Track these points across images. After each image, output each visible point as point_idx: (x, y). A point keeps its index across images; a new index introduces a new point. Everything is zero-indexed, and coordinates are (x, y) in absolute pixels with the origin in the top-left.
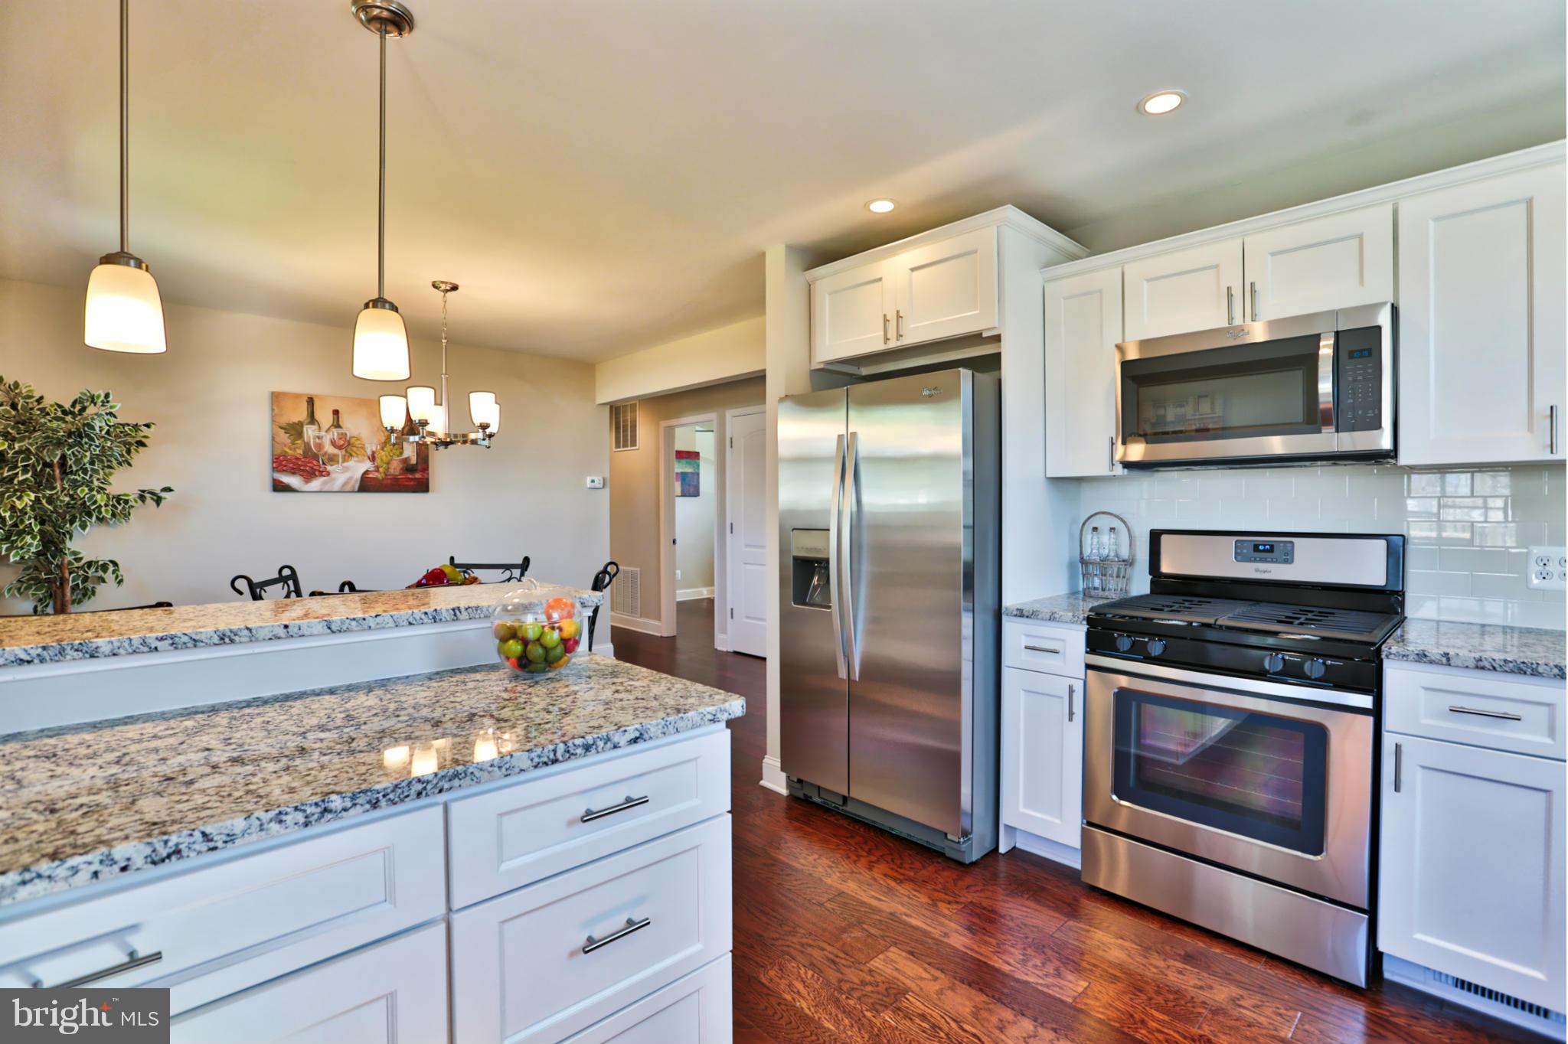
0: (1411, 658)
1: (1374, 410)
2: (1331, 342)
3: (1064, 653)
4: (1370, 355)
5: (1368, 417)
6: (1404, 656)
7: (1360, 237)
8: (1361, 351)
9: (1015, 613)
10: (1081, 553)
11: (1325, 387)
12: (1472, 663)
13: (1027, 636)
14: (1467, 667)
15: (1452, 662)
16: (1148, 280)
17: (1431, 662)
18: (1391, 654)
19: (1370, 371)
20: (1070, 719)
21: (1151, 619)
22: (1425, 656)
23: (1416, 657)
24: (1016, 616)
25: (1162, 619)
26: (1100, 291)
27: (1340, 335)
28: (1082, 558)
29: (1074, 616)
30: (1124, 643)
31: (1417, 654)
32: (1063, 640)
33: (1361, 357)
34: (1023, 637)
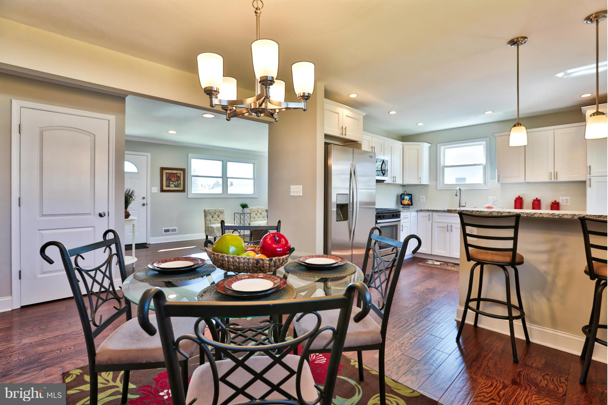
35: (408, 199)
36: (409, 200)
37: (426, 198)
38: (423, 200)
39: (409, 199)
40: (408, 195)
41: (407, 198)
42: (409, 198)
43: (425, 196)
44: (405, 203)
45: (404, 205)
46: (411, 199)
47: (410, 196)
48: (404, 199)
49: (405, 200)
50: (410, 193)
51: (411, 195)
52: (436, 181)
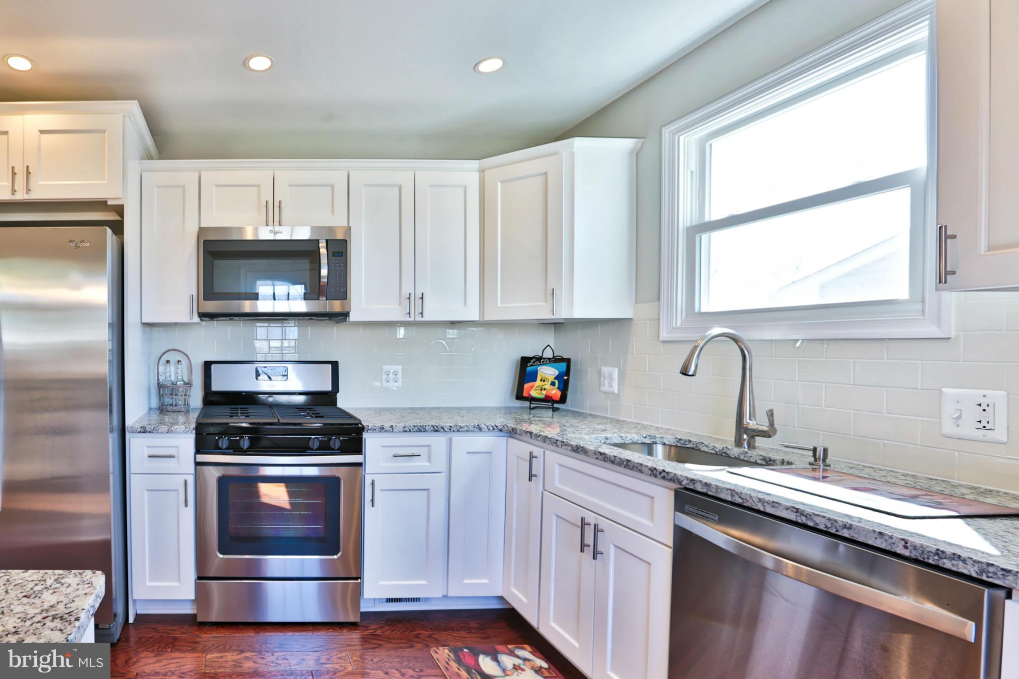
0: (377, 430)
1: (344, 288)
2: (325, 245)
3: (178, 457)
4: (342, 256)
5: (341, 292)
6: (374, 430)
7: (332, 186)
8: (338, 252)
9: (139, 430)
10: (158, 380)
11: (324, 272)
12: (401, 430)
13: (148, 447)
14: (400, 432)
15: (394, 430)
16: (217, 186)
17: (386, 431)
18: (369, 429)
19: (342, 265)
20: (186, 506)
21: (227, 424)
22: (383, 428)
23: (379, 429)
24: (140, 432)
25: (237, 423)
26: (184, 187)
27: (329, 242)
28: (158, 384)
29: (186, 428)
30: (224, 443)
31: (380, 428)
32: (177, 447)
33: (338, 256)
34: (146, 449)
35: (551, 379)
36: (557, 382)
37: (622, 375)
38: (611, 386)
39: (555, 378)
40: (555, 360)
41: (548, 372)
42: (557, 373)
43: (617, 370)
44: (534, 393)
45: (532, 399)
46: (563, 382)
47: (563, 366)
48: (533, 377)
49: (538, 383)
50: (565, 356)
51: (568, 361)
52: (658, 303)
